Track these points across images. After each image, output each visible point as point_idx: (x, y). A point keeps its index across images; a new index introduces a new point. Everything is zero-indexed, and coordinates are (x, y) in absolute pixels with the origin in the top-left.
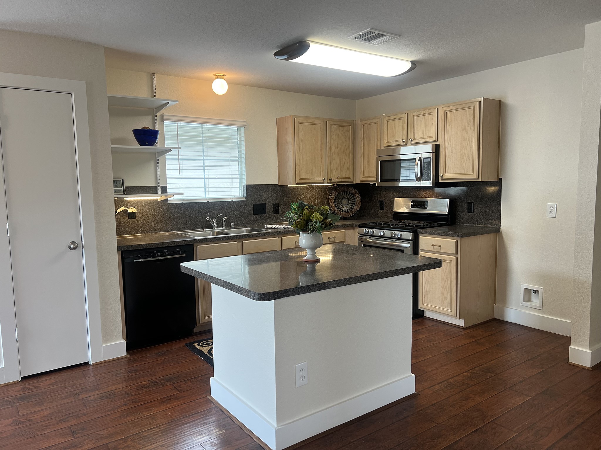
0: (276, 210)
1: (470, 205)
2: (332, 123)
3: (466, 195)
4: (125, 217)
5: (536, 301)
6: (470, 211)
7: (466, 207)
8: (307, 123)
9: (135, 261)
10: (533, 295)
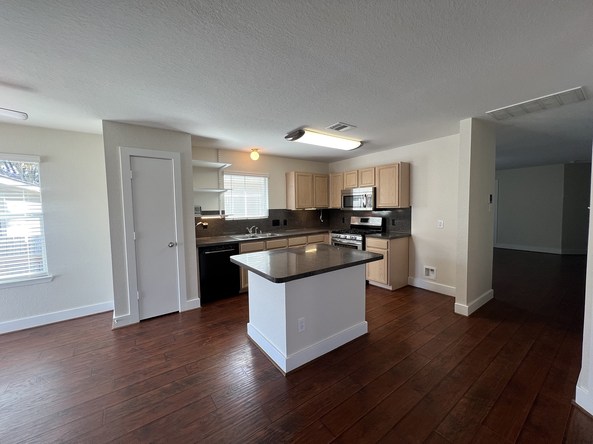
0: (285, 223)
1: (393, 220)
2: (316, 175)
3: (391, 215)
4: (201, 228)
5: (432, 276)
6: (393, 224)
7: (391, 222)
8: (303, 176)
9: (206, 253)
10: (430, 272)
